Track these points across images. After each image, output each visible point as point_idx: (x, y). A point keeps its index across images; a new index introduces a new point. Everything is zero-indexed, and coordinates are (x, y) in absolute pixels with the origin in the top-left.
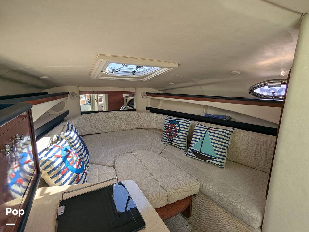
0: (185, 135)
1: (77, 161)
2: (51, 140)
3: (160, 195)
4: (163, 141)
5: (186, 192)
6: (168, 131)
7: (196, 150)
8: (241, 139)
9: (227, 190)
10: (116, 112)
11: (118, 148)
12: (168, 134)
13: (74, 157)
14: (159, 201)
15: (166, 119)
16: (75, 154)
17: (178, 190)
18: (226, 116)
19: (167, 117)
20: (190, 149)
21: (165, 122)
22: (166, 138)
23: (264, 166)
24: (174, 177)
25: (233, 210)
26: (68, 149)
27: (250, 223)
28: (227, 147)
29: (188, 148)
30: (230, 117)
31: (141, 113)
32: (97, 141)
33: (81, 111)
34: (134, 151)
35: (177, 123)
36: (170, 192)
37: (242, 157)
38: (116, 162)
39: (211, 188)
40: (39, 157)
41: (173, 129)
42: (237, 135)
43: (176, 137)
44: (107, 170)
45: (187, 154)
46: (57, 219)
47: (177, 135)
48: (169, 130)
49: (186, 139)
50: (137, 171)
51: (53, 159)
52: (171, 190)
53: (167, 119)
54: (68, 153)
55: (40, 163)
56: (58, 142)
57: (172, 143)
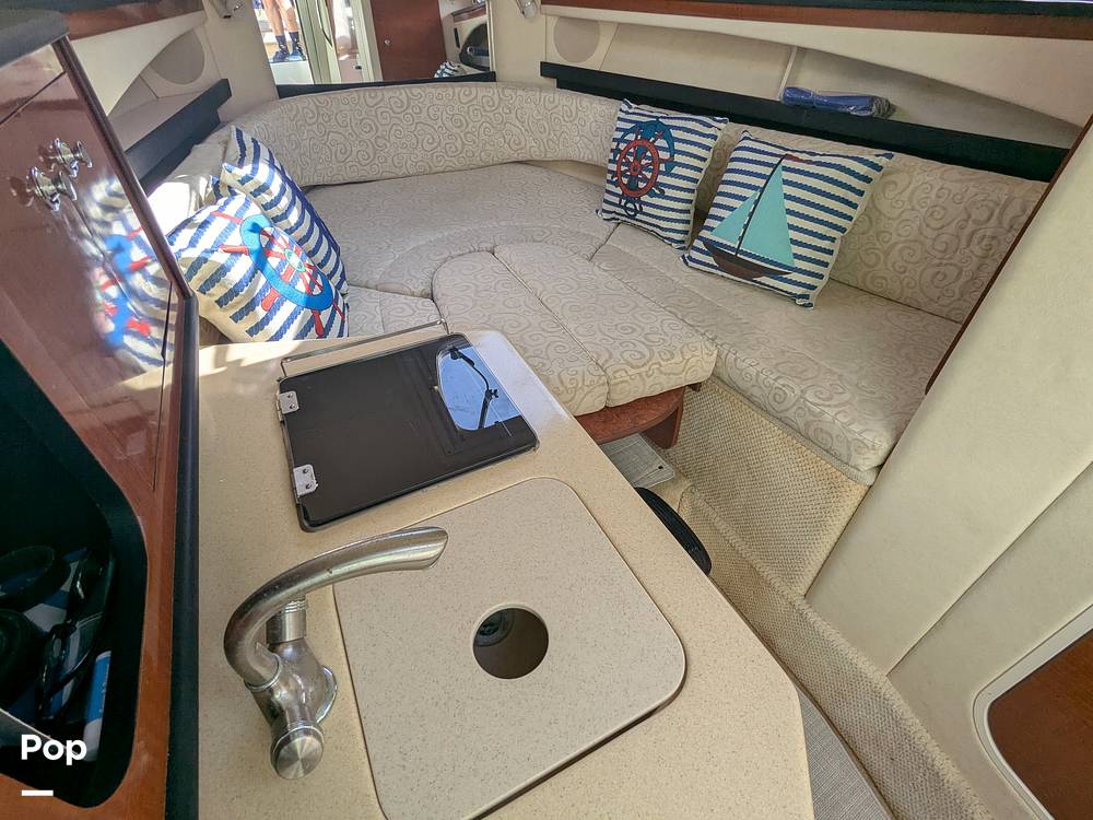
0: (690, 185)
1: (303, 270)
2: (194, 194)
3: (583, 380)
4: (604, 211)
5: (669, 374)
6: (623, 168)
7: (724, 242)
8: (906, 199)
9: (805, 370)
10: (416, 89)
11: (440, 236)
12: (625, 181)
13: (289, 254)
14: (582, 396)
15: (619, 119)
16: (290, 245)
17: (642, 369)
18: (873, 99)
19: (625, 108)
20: (701, 238)
21: (618, 129)
22: (616, 200)
23: (959, 299)
24: (634, 330)
25: (807, 424)
26: (262, 226)
27: (849, 456)
28: (843, 230)
29: (695, 235)
30: (890, 105)
31: (520, 92)
32: (361, 209)
33: (277, 83)
34: (495, 246)
35: (665, 132)
36: (616, 372)
37: (887, 269)
38: (435, 283)
39: (750, 366)
40: (173, 249)
41: (644, 162)
42: (896, 184)
43: (656, 195)
44: (410, 307)
45: (689, 257)
46: (282, 422)
47: (657, 185)
48: (628, 163)
49: (691, 201)
50: (508, 310)
51: (220, 258)
52: (618, 367)
53: (622, 115)
54: (265, 240)
55: (184, 270)
56: (221, 202)
57: (639, 216)
